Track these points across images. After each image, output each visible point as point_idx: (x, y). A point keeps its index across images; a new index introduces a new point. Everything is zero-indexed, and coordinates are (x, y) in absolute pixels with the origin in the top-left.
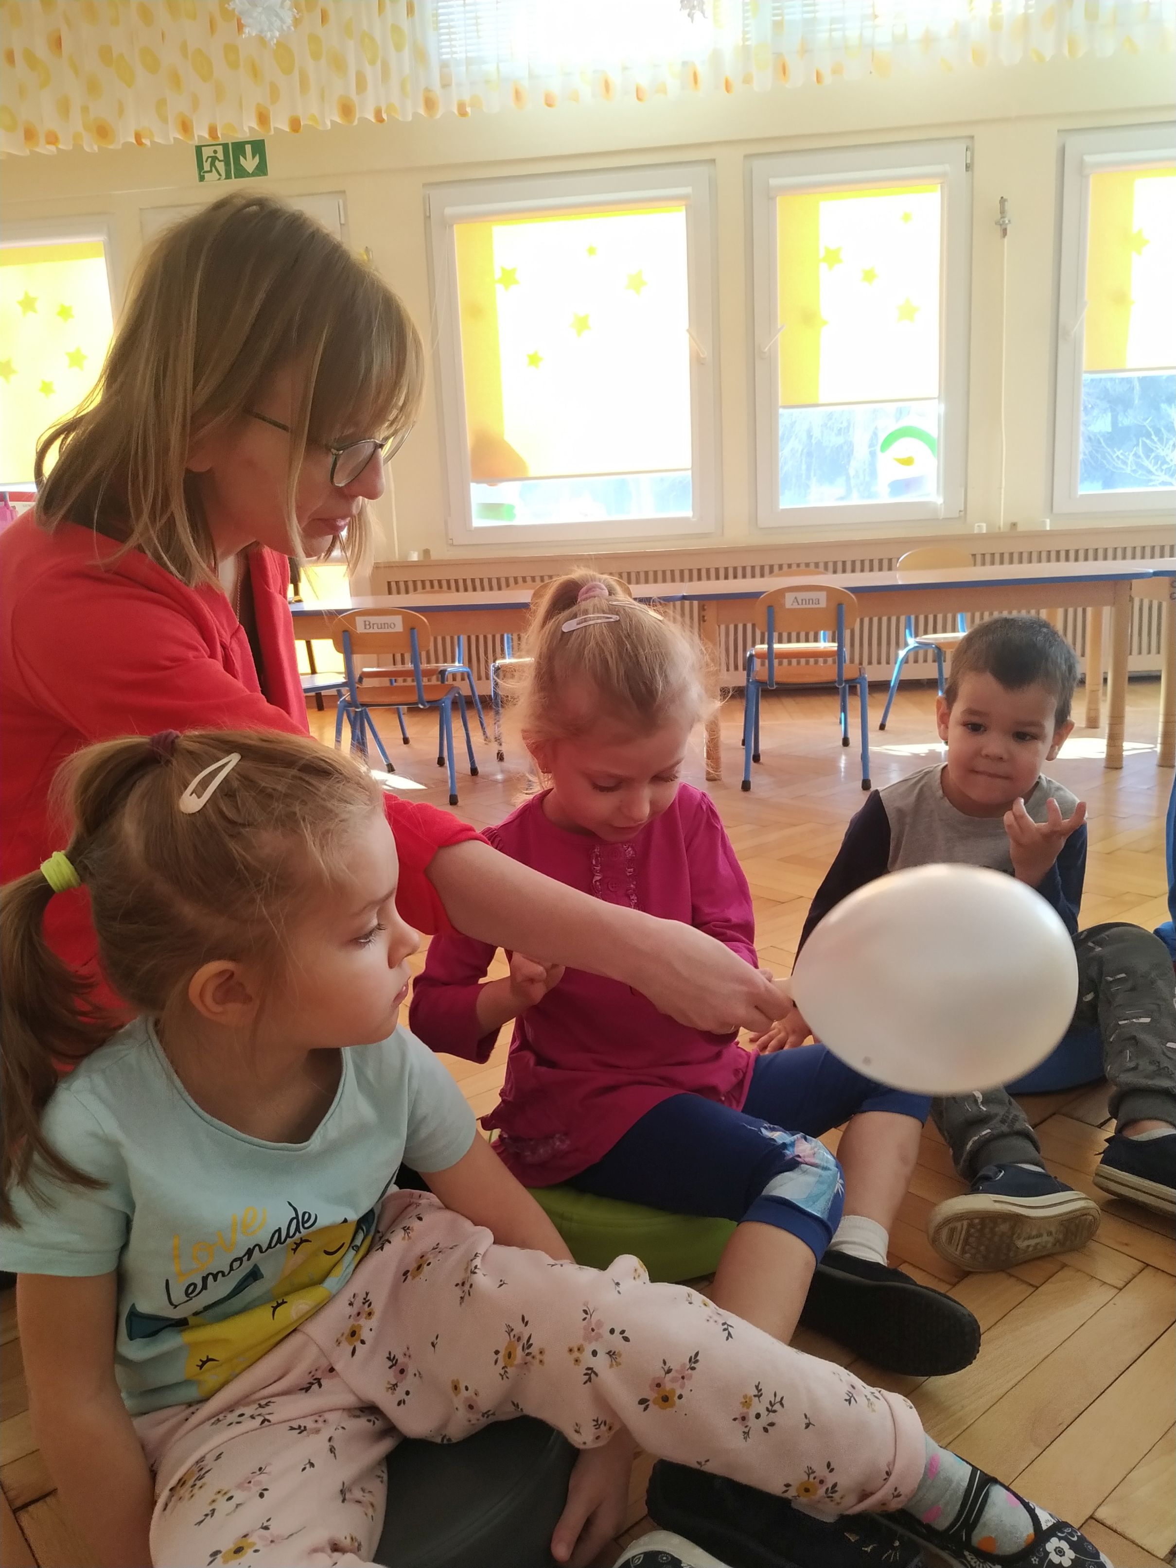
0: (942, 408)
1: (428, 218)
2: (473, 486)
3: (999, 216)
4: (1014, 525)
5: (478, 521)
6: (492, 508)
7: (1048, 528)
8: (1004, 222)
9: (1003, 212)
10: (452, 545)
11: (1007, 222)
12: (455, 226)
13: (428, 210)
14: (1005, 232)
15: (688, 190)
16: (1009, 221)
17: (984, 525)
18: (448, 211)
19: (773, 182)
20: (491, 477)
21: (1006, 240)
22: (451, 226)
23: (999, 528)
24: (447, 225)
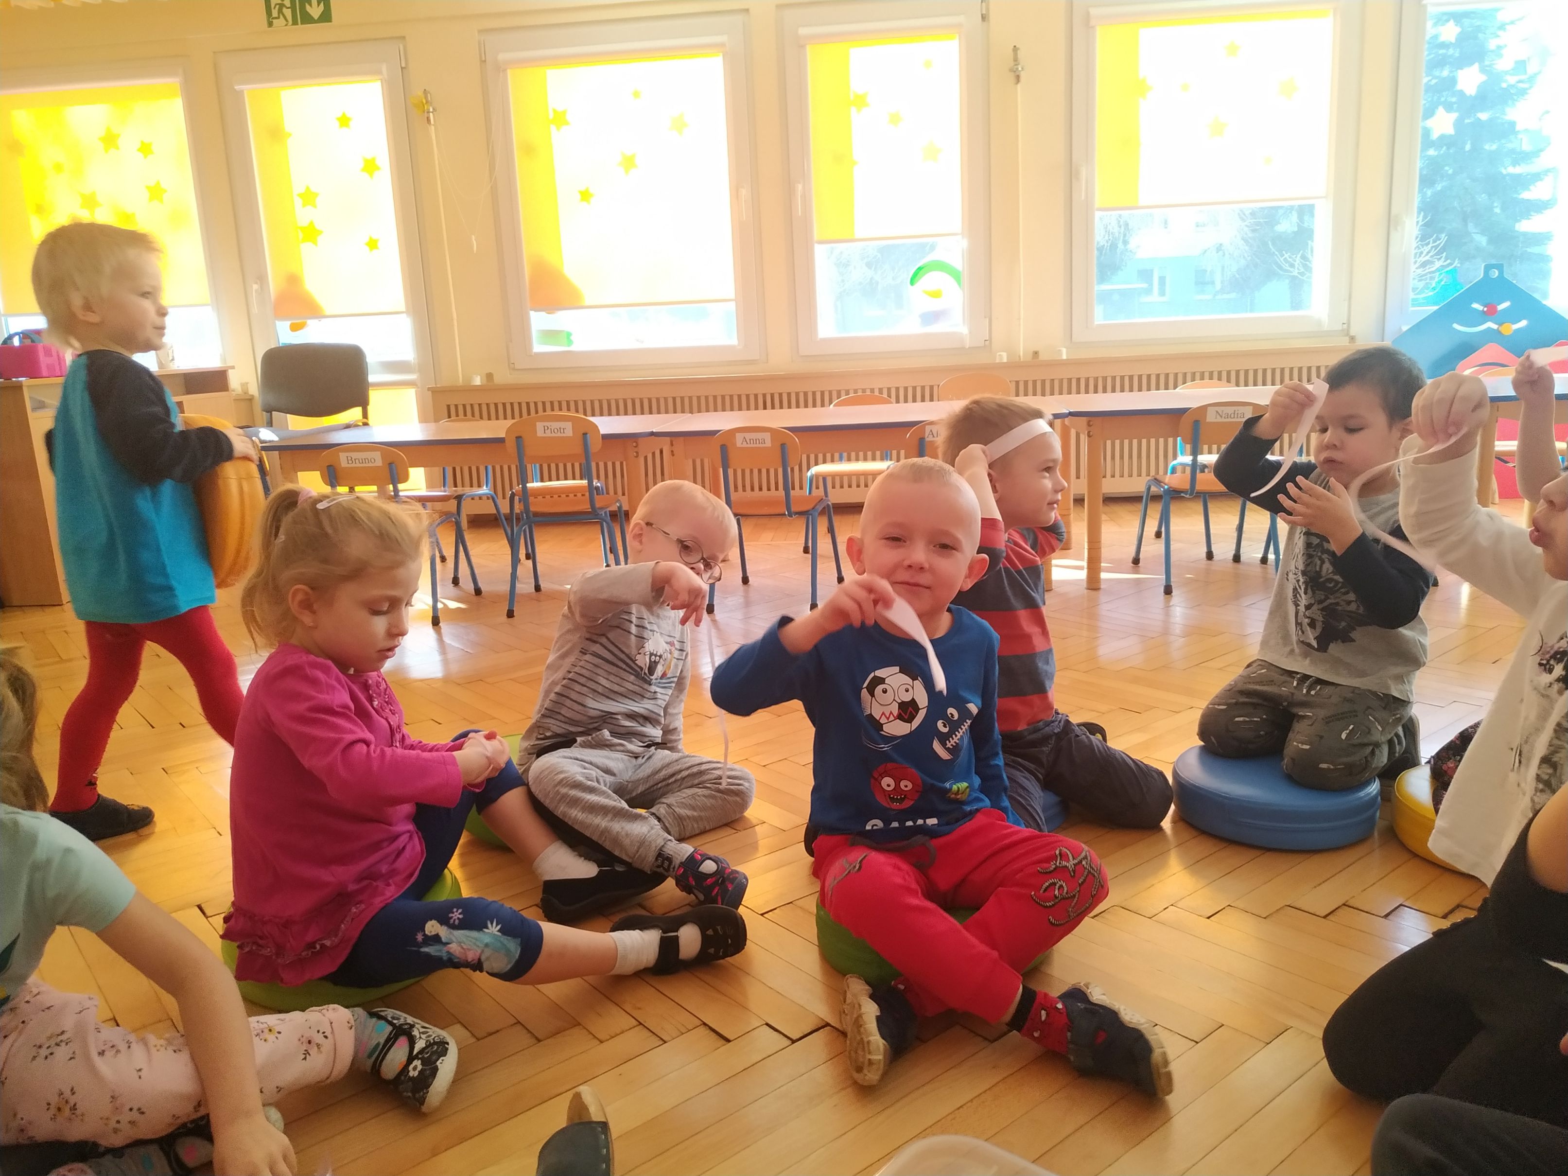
0: (964, 243)
1: (483, 62)
2: (533, 314)
3: (1012, 63)
4: (1036, 353)
5: (538, 347)
6: (551, 335)
7: (1064, 357)
8: (1017, 69)
9: (1016, 60)
10: (514, 369)
11: (1020, 69)
12: (508, 70)
13: (483, 55)
14: (1018, 79)
15: (723, 39)
16: (1022, 68)
17: (1004, 355)
18: (501, 57)
19: (803, 31)
20: (551, 305)
21: (1019, 86)
22: (505, 70)
23: (1019, 356)
24: (501, 69)
